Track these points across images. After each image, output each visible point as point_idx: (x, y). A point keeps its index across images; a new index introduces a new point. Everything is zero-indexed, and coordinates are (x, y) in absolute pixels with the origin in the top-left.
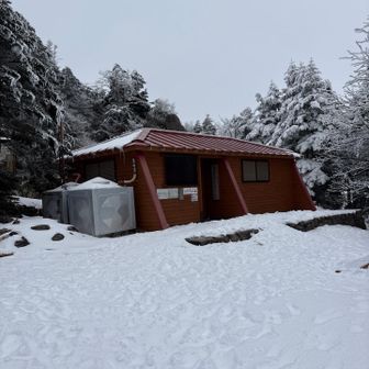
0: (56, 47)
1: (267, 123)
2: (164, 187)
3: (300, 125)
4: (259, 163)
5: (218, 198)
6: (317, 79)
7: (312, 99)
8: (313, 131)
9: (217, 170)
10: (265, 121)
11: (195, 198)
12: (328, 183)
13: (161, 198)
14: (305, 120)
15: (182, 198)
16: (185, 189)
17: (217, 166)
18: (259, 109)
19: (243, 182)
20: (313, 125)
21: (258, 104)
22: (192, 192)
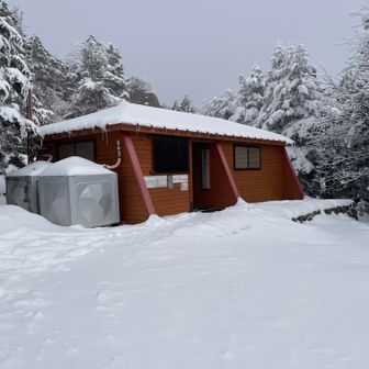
0: (22, 13)
1: (249, 107)
2: (152, 174)
3: (286, 110)
4: (251, 149)
5: (208, 187)
6: (305, 61)
7: (300, 83)
8: (299, 117)
9: (208, 156)
10: (247, 104)
11: (185, 187)
12: (313, 172)
13: (149, 186)
14: (291, 105)
15: (171, 187)
16: (175, 177)
17: (208, 151)
18: (241, 92)
19: (235, 169)
20: (300, 110)
21: (240, 87)
22: (182, 180)
